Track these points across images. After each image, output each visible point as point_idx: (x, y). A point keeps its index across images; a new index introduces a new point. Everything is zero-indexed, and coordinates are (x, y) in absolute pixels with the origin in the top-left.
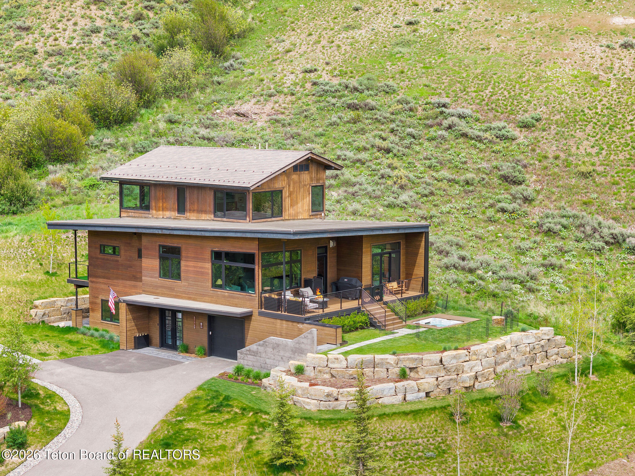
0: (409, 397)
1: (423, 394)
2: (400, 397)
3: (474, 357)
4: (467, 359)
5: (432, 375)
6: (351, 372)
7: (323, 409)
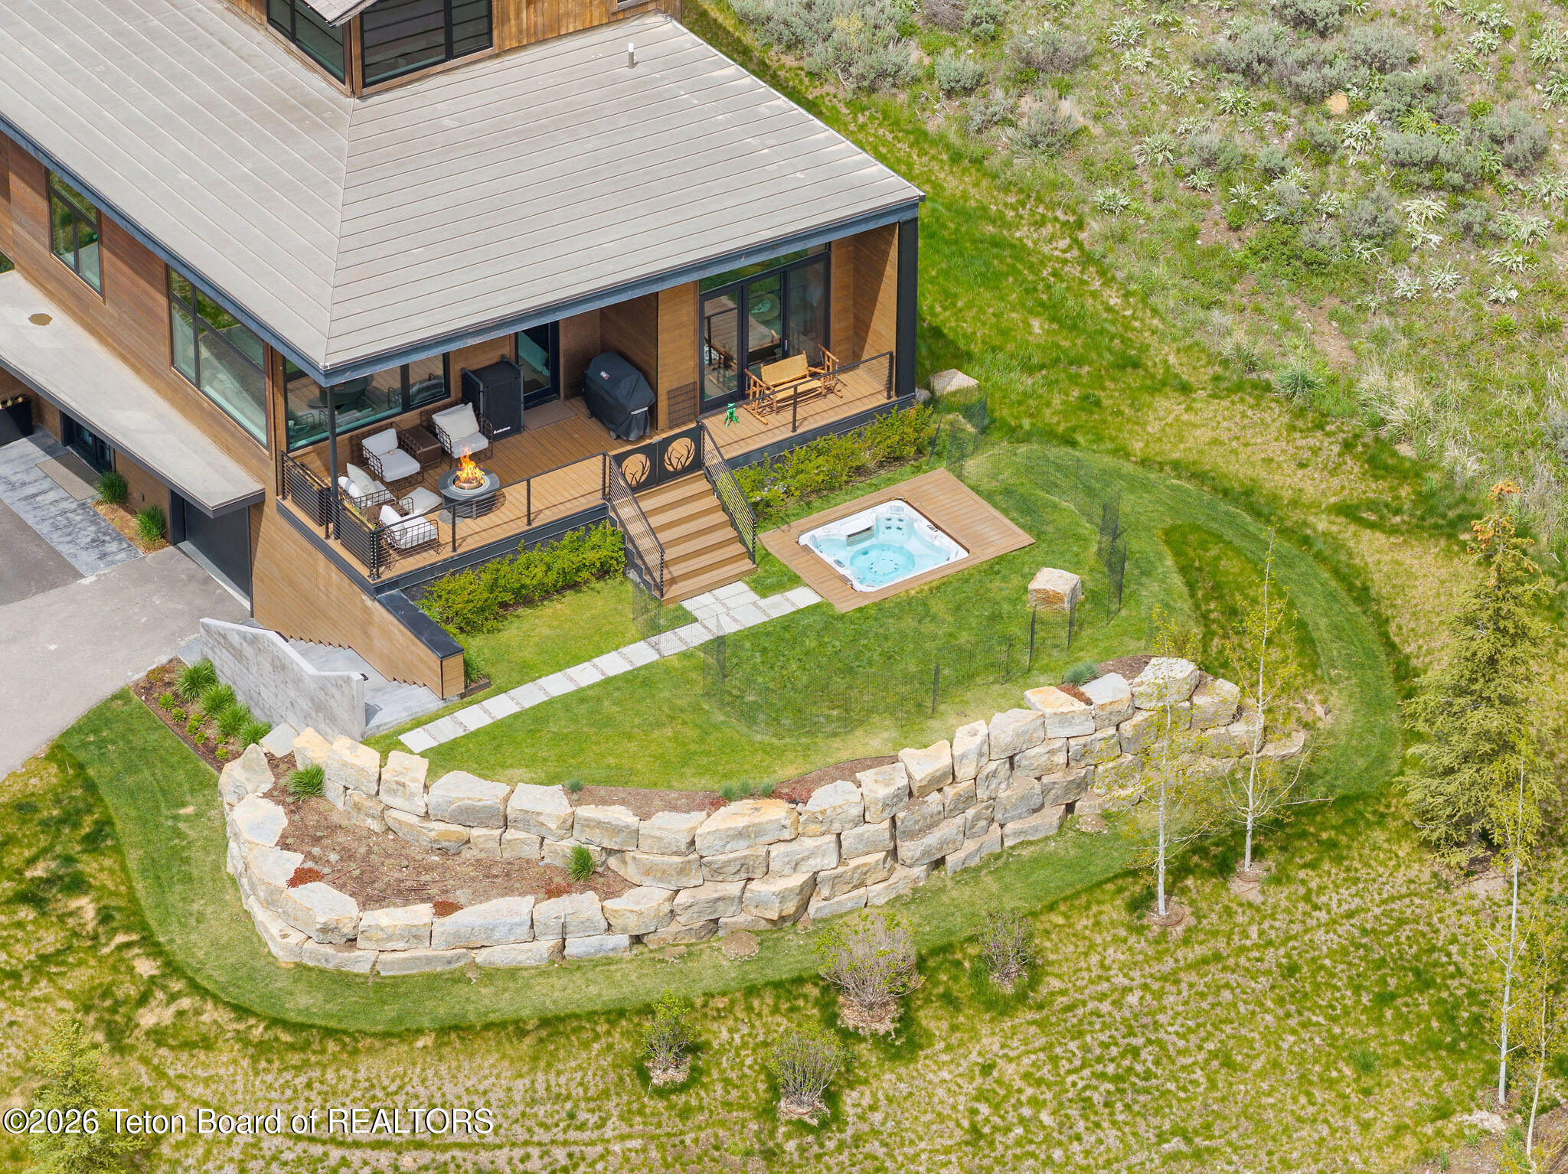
0: (576, 947)
1: (624, 940)
2: (546, 945)
3: (813, 828)
4: (787, 835)
5: (661, 880)
6: (433, 834)
7: (311, 964)
